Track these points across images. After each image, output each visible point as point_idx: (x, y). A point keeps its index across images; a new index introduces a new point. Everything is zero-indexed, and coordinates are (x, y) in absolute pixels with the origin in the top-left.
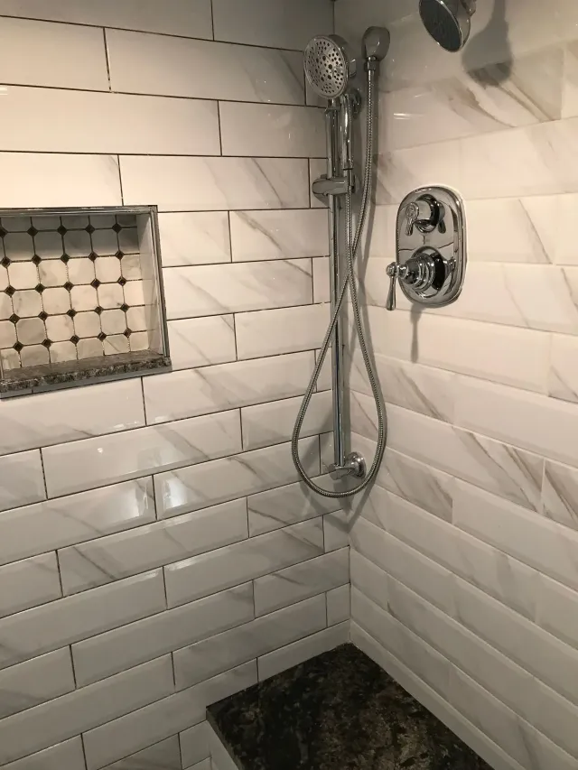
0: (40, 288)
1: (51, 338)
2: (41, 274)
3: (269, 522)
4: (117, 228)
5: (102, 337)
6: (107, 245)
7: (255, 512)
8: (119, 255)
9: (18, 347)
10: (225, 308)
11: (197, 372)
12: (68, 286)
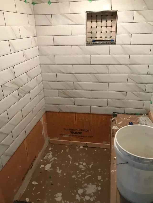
0: (96, 27)
1: (97, 36)
2: (97, 24)
3: (132, 81)
4: (112, 15)
5: (106, 37)
6: (110, 19)
7: (129, 78)
8: (112, 21)
9: (91, 37)
10: (130, 33)
11: (121, 46)
12: (101, 27)
